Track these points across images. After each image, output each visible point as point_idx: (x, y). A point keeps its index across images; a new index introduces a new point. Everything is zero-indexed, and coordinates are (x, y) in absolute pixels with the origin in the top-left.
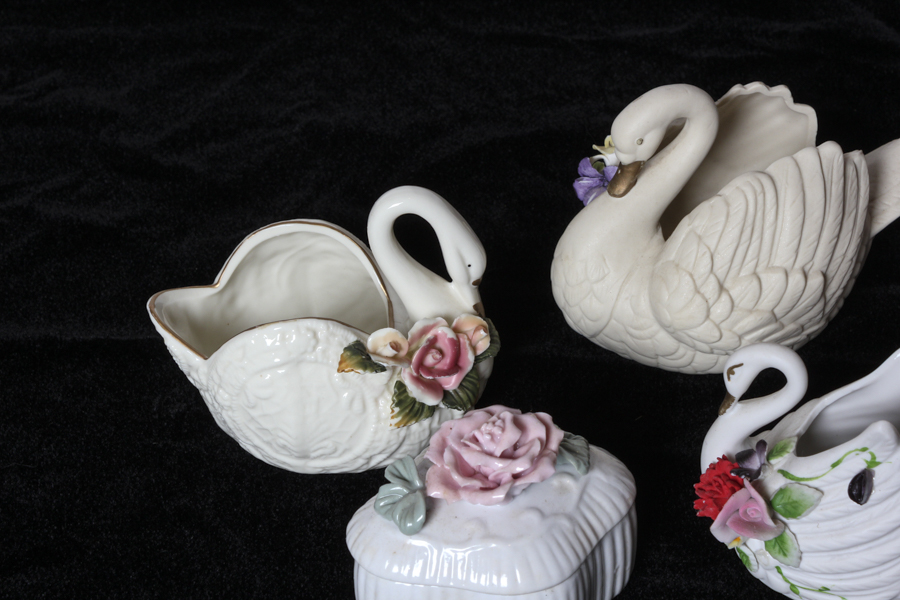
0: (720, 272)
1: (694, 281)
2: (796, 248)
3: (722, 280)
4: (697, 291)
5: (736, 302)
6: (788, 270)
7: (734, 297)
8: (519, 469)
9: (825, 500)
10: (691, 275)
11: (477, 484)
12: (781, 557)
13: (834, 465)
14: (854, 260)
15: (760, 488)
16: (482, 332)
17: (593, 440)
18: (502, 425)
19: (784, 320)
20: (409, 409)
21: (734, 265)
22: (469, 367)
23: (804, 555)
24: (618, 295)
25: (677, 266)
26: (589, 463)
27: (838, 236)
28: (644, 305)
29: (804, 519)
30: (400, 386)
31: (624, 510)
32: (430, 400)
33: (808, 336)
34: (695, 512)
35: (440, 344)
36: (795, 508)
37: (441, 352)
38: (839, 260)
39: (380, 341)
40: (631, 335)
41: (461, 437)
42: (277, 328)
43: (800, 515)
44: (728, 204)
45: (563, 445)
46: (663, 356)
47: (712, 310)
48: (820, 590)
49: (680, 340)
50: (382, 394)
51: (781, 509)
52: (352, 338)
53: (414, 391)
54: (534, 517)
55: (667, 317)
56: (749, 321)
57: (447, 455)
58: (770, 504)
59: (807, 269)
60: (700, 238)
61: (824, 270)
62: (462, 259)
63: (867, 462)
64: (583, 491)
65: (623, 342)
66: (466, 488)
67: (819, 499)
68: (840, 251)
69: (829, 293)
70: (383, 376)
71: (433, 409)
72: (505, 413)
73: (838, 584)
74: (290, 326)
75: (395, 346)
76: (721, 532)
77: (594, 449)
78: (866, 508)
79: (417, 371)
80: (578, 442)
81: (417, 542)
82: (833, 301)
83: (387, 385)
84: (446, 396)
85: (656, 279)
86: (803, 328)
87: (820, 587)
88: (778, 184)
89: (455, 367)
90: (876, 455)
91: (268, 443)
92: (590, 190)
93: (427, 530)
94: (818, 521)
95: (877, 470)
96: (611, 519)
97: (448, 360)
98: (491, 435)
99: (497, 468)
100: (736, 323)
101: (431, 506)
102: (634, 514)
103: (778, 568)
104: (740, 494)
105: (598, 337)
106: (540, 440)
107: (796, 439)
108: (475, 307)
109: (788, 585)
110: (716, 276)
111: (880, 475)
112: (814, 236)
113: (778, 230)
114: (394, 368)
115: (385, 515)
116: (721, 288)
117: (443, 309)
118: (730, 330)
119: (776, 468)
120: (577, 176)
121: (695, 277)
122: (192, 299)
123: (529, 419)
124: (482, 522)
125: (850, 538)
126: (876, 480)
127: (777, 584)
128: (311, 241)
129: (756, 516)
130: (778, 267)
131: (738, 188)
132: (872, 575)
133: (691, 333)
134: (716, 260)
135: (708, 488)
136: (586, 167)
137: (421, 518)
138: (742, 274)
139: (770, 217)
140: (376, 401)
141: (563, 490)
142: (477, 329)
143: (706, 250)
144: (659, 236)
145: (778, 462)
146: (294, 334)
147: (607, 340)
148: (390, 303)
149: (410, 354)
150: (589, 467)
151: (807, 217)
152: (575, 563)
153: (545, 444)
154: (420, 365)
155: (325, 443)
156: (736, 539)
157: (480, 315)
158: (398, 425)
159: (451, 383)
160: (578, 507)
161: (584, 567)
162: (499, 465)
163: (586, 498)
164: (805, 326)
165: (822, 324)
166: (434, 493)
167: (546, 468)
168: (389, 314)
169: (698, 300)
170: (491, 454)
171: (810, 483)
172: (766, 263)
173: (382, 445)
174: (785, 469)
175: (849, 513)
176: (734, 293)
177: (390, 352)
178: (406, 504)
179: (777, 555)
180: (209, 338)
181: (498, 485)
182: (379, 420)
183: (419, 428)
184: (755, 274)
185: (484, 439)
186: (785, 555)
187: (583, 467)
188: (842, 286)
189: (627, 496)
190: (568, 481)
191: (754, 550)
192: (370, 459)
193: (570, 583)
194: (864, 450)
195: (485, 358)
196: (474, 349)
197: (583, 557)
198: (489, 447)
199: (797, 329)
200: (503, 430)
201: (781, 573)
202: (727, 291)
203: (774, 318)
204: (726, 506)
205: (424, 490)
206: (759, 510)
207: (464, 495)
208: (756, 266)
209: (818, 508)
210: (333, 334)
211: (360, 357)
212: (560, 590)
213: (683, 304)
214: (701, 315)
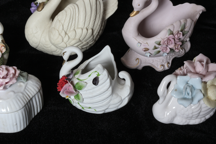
0: (65, 29)
1: (59, 32)
2: (84, 23)
3: (66, 31)
4: (60, 34)
5: (70, 37)
6: (83, 28)
7: (69, 36)
8: (7, 81)
9: (88, 85)
10: (58, 31)
12: (78, 100)
13: (89, 76)
14: (100, 25)
15: (72, 83)
16: (3, 47)
17: (29, 73)
18: (2, 70)
19: (83, 41)
21: (69, 28)
23: (84, 99)
24: (41, 37)
25: (54, 28)
26: (27, 79)
27: (95, 19)
28: (47, 39)
29: (83, 90)
31: (37, 90)
33: (90, 45)
34: (57, 90)
36: (80, 87)
38: (96, 25)
40: (45, 47)
43: (82, 89)
44: (66, 12)
45: (20, 75)
46: (54, 52)
47: (64, 39)
48: (89, 108)
49: (57, 48)
51: (77, 88)
54: (12, 93)
55: (53, 42)
56: (73, 42)
58: (74, 87)
59: (87, 28)
60: (60, 21)
61: (92, 28)
63: (97, 75)
64: (26, 86)
65: (43, 49)
67: (86, 85)
68: (96, 23)
69: (94, 34)
72: (4, 67)
73: (93, 106)
76: (63, 94)
77: (30, 75)
78: (98, 87)
80: (25, 74)
82: (95, 36)
85: (50, 32)
86: (88, 43)
87: (89, 107)
88: (79, 7)
90: (99, 73)
92: (34, 10)
94: (86, 90)
96: (34, 93)
100: (70, 42)
102: (41, 91)
103: (78, 103)
104: (67, 85)
105: (37, 48)
106: (13, 74)
107: (81, 70)
108: (2, 41)
109: (81, 107)
110: (64, 31)
111: (100, 78)
112: (89, 19)
113: (79, 18)
116: (66, 33)
118: (69, 44)
119: (76, 78)
120: (31, 7)
121: (59, 31)
123: (10, 68)
125: (95, 94)
126: (100, 79)
127: (79, 107)
129: (71, 90)
130: (80, 28)
131: (69, 8)
132: (101, 103)
133: (59, 45)
134: (64, 26)
135: (60, 84)
136: (33, 4)
138: (71, 30)
139: (77, 15)
141: (21, 86)
142: (2, 47)
143: (61, 24)
144: (51, 21)
145: (77, 76)
147: (39, 48)
150: (27, 80)
151: (87, 14)
152: (24, 105)
153: (15, 74)
156: (67, 96)
157: (3, 43)
160: (24, 90)
161: (27, 106)
162: (2, 80)
163: (27, 88)
164: (89, 43)
165: (93, 41)
167: (14, 81)
169: (60, 37)
171: (84, 81)
172: (77, 27)
174: (78, 78)
175: (94, 88)
176: (69, 35)
179: (77, 100)
181: (2, 85)
184: (74, 30)
186: (79, 99)
187: (25, 80)
188: (98, 32)
189: (38, 87)
190: (22, 84)
191: (72, 99)
193: (23, 110)
194: (96, 72)
195: (5, 54)
196: (1, 52)
197: (26, 103)
199: (86, 43)
200: (3, 71)
201: (79, 104)
202: (67, 34)
203: (80, 41)
204: (63, 88)
206: (71, 88)
208: (74, 27)
209: (86, 87)
212: (20, 112)
213: (56, 38)
214: (61, 41)
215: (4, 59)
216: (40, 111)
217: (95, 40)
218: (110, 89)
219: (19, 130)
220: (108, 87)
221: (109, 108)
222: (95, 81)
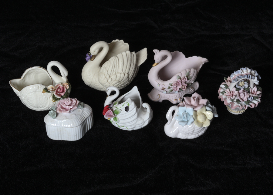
0: (109, 74)
2: (122, 69)
3: (110, 75)
4: (105, 77)
5: (112, 79)
6: (121, 73)
8: (71, 108)
10: (104, 75)
11: (65, 110)
12: (116, 121)
13: (123, 106)
14: (134, 71)
15: (112, 110)
16: (68, 85)
17: (85, 103)
19: (121, 82)
20: (55, 99)
22: (66, 92)
23: (120, 121)
24: (93, 78)
25: (102, 73)
27: (130, 67)
28: (97, 80)
29: (119, 115)
30: (54, 95)
31: (90, 114)
32: (59, 97)
34: (103, 114)
35: (60, 88)
36: (117, 113)
37: (60, 89)
38: (131, 71)
39: (50, 87)
40: (95, 85)
41: (62, 103)
42: (32, 86)
44: (110, 62)
45: (79, 104)
46: (101, 89)
47: (108, 80)
49: (103, 86)
50: (50, 96)
51: (115, 113)
52: (45, 87)
53: (56, 96)
54: (74, 115)
55: (101, 82)
56: (115, 82)
57: (60, 106)
58: (113, 112)
59: (125, 73)
60: (106, 68)
61: (128, 73)
62: (64, 73)
64: (83, 111)
66: (63, 111)
67: (121, 111)
68: (131, 69)
69: (129, 77)
70: (51, 93)
71: (59, 99)
72: (69, 99)
73: (126, 125)
74: (34, 85)
75: (52, 88)
76: (106, 117)
77: (85, 104)
78: (128, 112)
79: (56, 92)
80: (82, 103)
81: (55, 120)
82: (130, 78)
83: (51, 95)
84: (62, 97)
85: (99, 75)
86: (125, 83)
87: (123, 126)
88: (119, 58)
89: (63, 91)
90: (129, 103)
91: (31, 106)
92: (88, 59)
93: (57, 118)
94: (121, 115)
95: (129, 106)
96: (88, 116)
97: (62, 90)
98: (67, 102)
99: (67, 107)
100: (112, 83)
101: (57, 114)
102: (92, 115)
104: (109, 111)
105: (90, 86)
106: (75, 103)
107: (118, 102)
108: (67, 81)
112: (126, 67)
113: (119, 66)
114: (52, 92)
115: (50, 116)
116: (110, 76)
117: (61, 81)
120: (86, 57)
122: (17, 81)
123: (73, 100)
124: (66, 116)
125: (126, 117)
126: (129, 108)
127: (117, 126)
128: (38, 70)
130: (119, 73)
131: (112, 59)
133: (105, 84)
134: (108, 72)
135: (105, 110)
136: (87, 55)
137: (56, 116)
138: (113, 74)
139: (117, 64)
140: (49, 98)
141: (79, 111)
142: (67, 85)
143: (107, 70)
144: (100, 67)
145: (115, 106)
146: (34, 87)
147: (92, 86)
148: (52, 81)
149: (55, 89)
150: (84, 107)
151: (124, 64)
152: (81, 123)
153: (76, 103)
154: (57, 91)
155: (41, 105)
156: (109, 118)
157: (68, 82)
158: (53, 102)
159: (63, 94)
160: (82, 114)
161: (83, 123)
162: (68, 107)
163: (83, 112)
165: (129, 82)
166: (58, 112)
167: (76, 107)
168: (52, 83)
169: (106, 79)
170: (67, 105)
171: (120, 109)
173: (51, 105)
175: (126, 113)
176: (112, 77)
177: (51, 89)
178: (53, 114)
180: (20, 88)
181: (68, 110)
182: (50, 101)
183: (57, 102)
184: (115, 74)
185: (66, 103)
187: (82, 107)
189: (90, 112)
190: (80, 109)
191: (112, 120)
192: (49, 108)
193: (80, 126)
194: (127, 103)
195: (68, 90)
196: (66, 88)
197: (82, 122)
198: (67, 104)
200: (69, 101)
201: (117, 124)
203: (119, 81)
204: (106, 113)
205: (56, 111)
206: (112, 113)
207: (62, 112)
208: (116, 72)
209: (121, 113)
210: (42, 87)
211: (46, 90)
212: (79, 127)
213: (103, 79)
214: (106, 81)
215: (68, 93)
216: (92, 128)
217: (130, 81)
218: (136, 114)
219: (78, 139)
220: (135, 113)
221: (136, 126)
222: (127, 109)
